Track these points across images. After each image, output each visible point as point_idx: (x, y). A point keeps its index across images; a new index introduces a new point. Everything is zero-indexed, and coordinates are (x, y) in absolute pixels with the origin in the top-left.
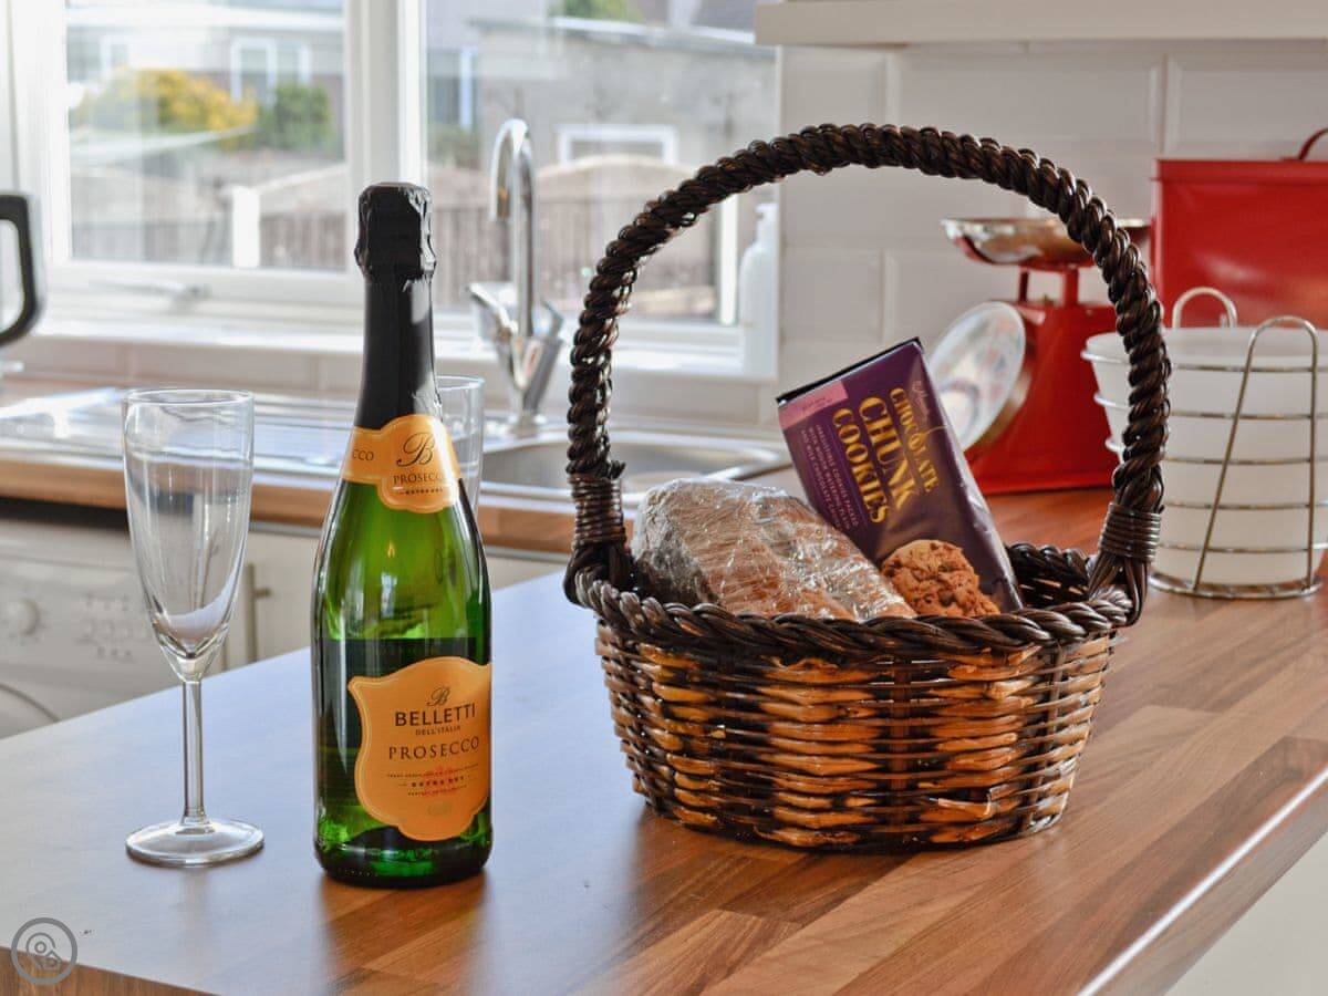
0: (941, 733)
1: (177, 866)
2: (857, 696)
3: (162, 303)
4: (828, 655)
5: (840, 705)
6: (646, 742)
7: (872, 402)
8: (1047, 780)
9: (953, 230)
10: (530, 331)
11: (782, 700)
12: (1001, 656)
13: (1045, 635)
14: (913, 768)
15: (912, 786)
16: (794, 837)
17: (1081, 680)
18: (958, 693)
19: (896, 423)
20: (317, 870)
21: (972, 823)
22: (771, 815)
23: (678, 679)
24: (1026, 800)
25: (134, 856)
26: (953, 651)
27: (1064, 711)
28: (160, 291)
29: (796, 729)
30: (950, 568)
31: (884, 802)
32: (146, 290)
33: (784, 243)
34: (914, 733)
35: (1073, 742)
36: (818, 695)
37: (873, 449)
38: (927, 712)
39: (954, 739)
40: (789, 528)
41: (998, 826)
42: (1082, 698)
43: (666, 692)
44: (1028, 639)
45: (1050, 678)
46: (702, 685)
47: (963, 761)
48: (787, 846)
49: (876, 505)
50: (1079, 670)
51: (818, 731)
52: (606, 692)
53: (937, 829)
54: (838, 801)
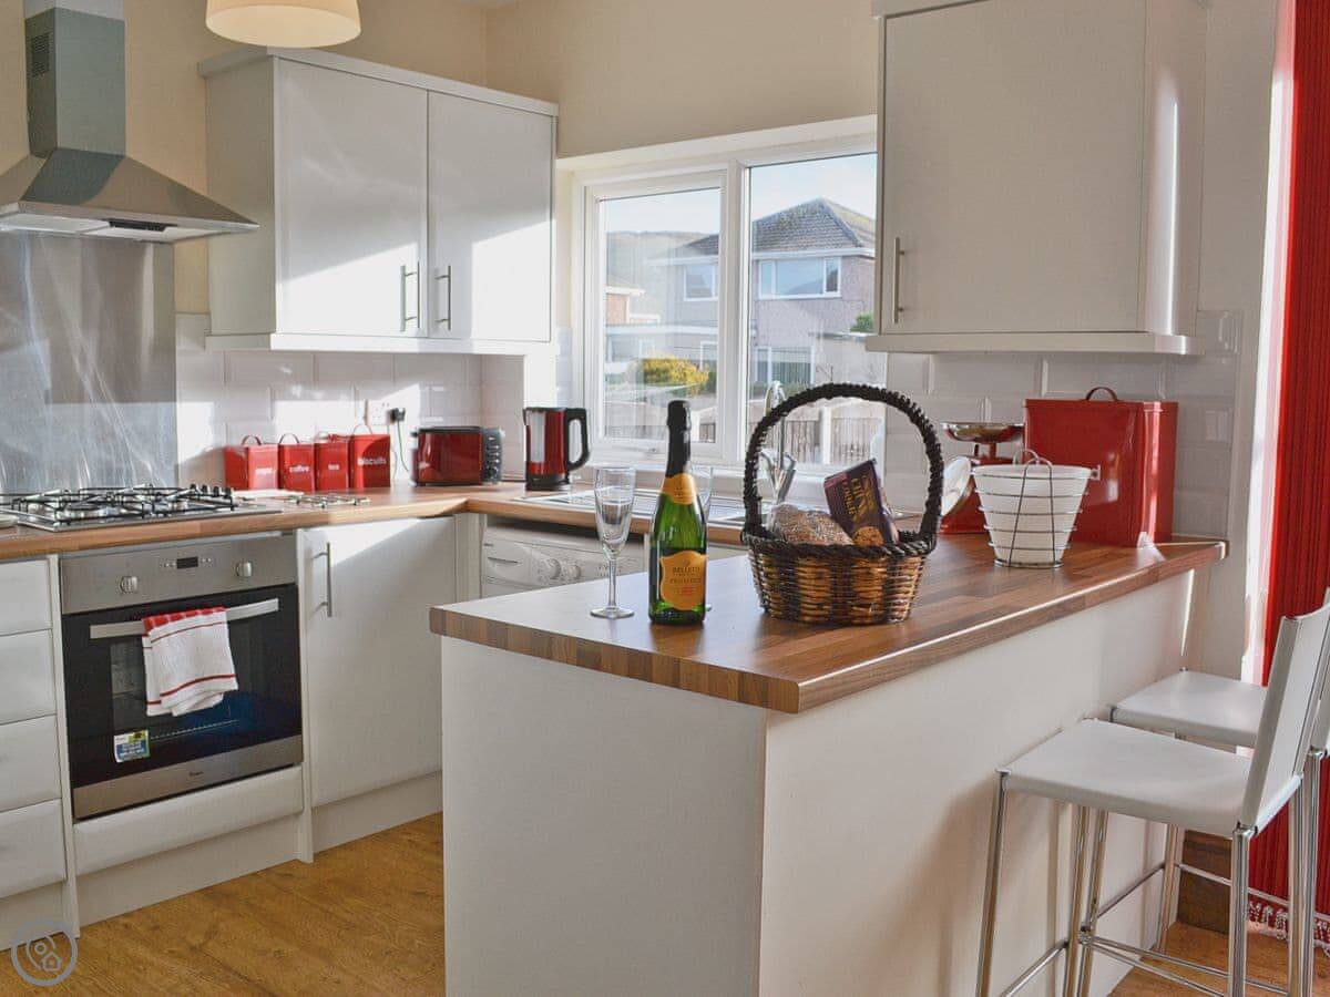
0: (855, 585)
1: (607, 617)
2: (825, 570)
3: (640, 455)
4: (814, 555)
5: (821, 573)
6: (762, 587)
7: (856, 480)
8: (895, 604)
9: (945, 427)
10: (782, 466)
11: (803, 572)
12: (874, 559)
13: (890, 553)
14: (845, 596)
15: (844, 602)
16: (807, 619)
17: (908, 571)
18: (861, 571)
19: (863, 488)
20: (649, 620)
21: (867, 617)
22: (799, 612)
23: (769, 565)
24: (888, 611)
25: (593, 615)
26: (856, 556)
27: (901, 581)
28: (640, 450)
29: (805, 581)
30: (874, 536)
31: (836, 607)
32: (635, 449)
33: (887, 432)
34: (844, 584)
35: (907, 593)
36: (814, 570)
37: (854, 496)
38: (850, 576)
39: (859, 587)
40: (817, 520)
41: (877, 620)
42: (909, 578)
43: (766, 569)
44: (884, 554)
45: (894, 569)
46: (777, 567)
47: (861, 594)
48: (804, 622)
49: (853, 515)
50: (906, 567)
51: (813, 582)
52: (751, 573)
53: (855, 618)
54: (820, 606)
